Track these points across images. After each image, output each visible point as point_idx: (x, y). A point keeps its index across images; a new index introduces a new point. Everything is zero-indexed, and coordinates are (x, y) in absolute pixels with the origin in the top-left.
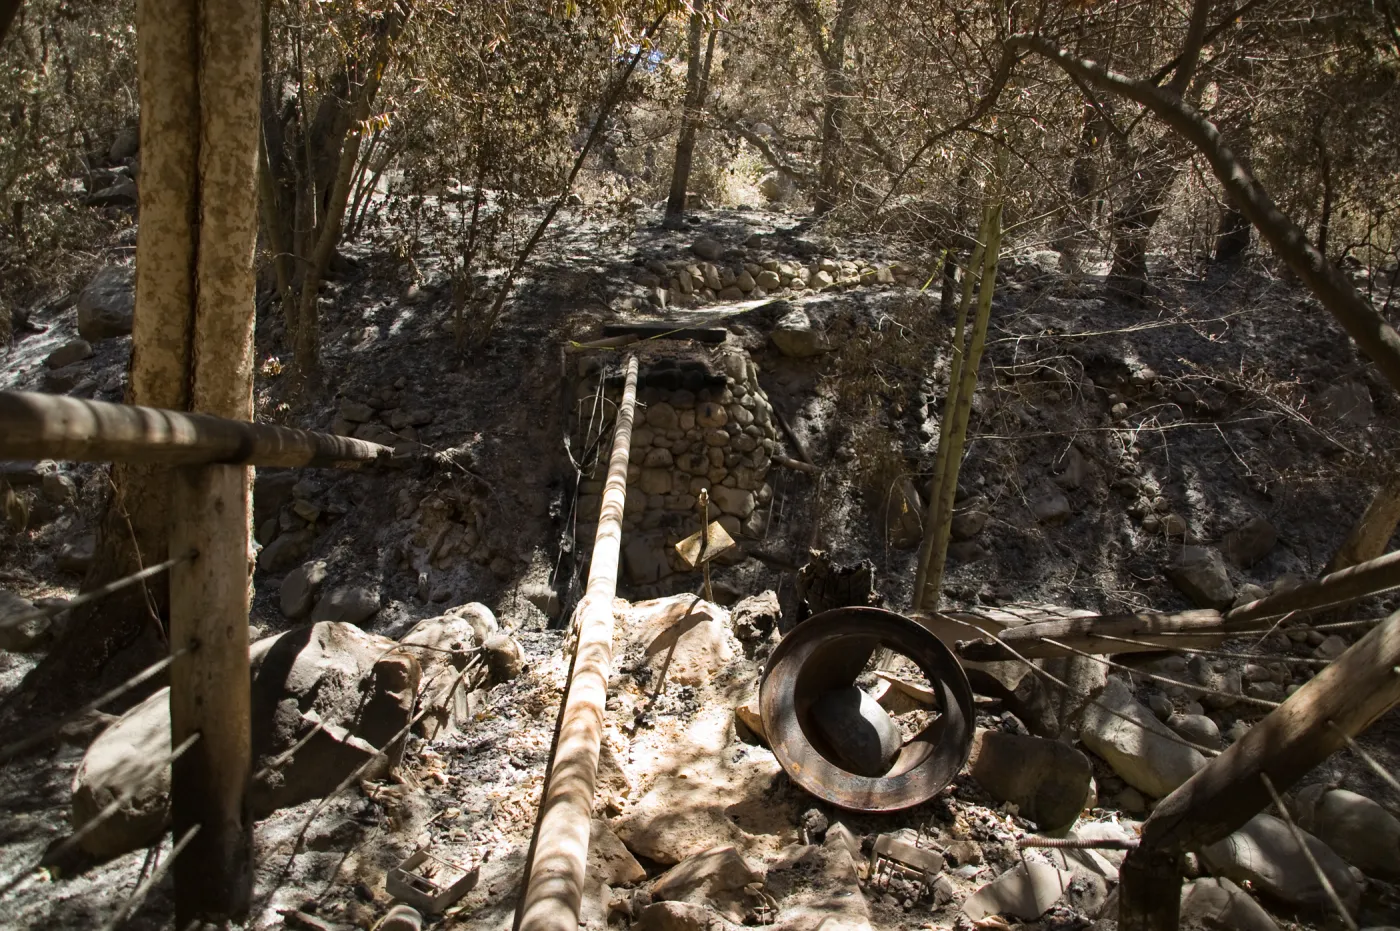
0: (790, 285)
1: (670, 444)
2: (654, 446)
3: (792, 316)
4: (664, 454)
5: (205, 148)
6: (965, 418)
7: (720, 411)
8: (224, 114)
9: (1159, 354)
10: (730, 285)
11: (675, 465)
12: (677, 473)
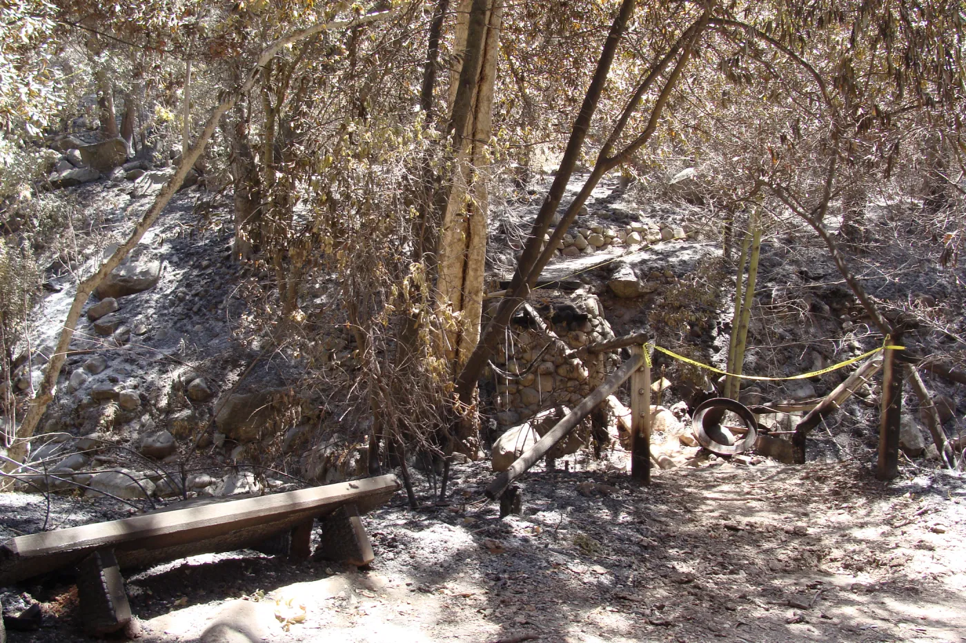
0: (611, 243)
1: (553, 359)
2: (544, 361)
3: (623, 271)
4: (549, 365)
5: (471, 247)
6: (744, 336)
7: (584, 337)
8: (479, 235)
9: (874, 286)
10: (569, 246)
11: (556, 372)
12: (559, 378)
